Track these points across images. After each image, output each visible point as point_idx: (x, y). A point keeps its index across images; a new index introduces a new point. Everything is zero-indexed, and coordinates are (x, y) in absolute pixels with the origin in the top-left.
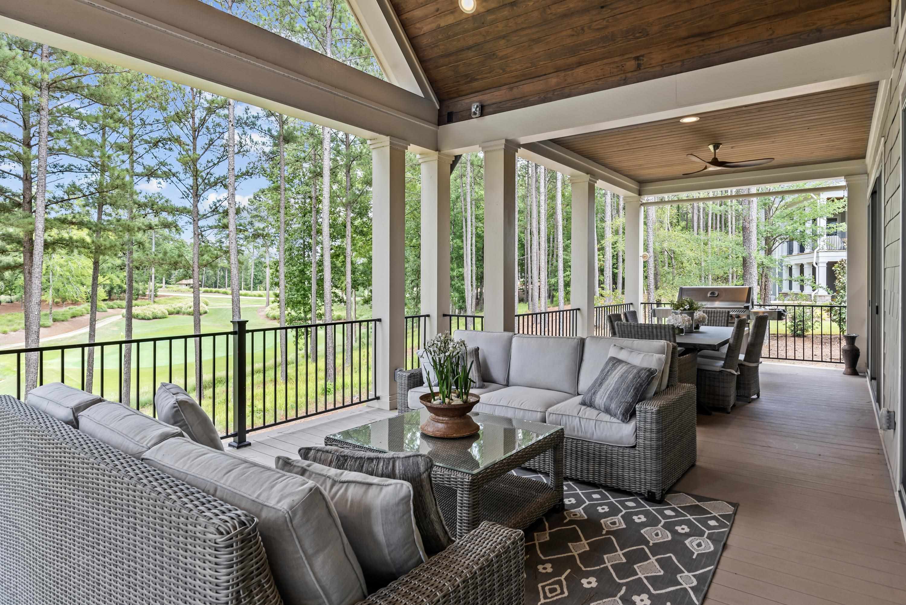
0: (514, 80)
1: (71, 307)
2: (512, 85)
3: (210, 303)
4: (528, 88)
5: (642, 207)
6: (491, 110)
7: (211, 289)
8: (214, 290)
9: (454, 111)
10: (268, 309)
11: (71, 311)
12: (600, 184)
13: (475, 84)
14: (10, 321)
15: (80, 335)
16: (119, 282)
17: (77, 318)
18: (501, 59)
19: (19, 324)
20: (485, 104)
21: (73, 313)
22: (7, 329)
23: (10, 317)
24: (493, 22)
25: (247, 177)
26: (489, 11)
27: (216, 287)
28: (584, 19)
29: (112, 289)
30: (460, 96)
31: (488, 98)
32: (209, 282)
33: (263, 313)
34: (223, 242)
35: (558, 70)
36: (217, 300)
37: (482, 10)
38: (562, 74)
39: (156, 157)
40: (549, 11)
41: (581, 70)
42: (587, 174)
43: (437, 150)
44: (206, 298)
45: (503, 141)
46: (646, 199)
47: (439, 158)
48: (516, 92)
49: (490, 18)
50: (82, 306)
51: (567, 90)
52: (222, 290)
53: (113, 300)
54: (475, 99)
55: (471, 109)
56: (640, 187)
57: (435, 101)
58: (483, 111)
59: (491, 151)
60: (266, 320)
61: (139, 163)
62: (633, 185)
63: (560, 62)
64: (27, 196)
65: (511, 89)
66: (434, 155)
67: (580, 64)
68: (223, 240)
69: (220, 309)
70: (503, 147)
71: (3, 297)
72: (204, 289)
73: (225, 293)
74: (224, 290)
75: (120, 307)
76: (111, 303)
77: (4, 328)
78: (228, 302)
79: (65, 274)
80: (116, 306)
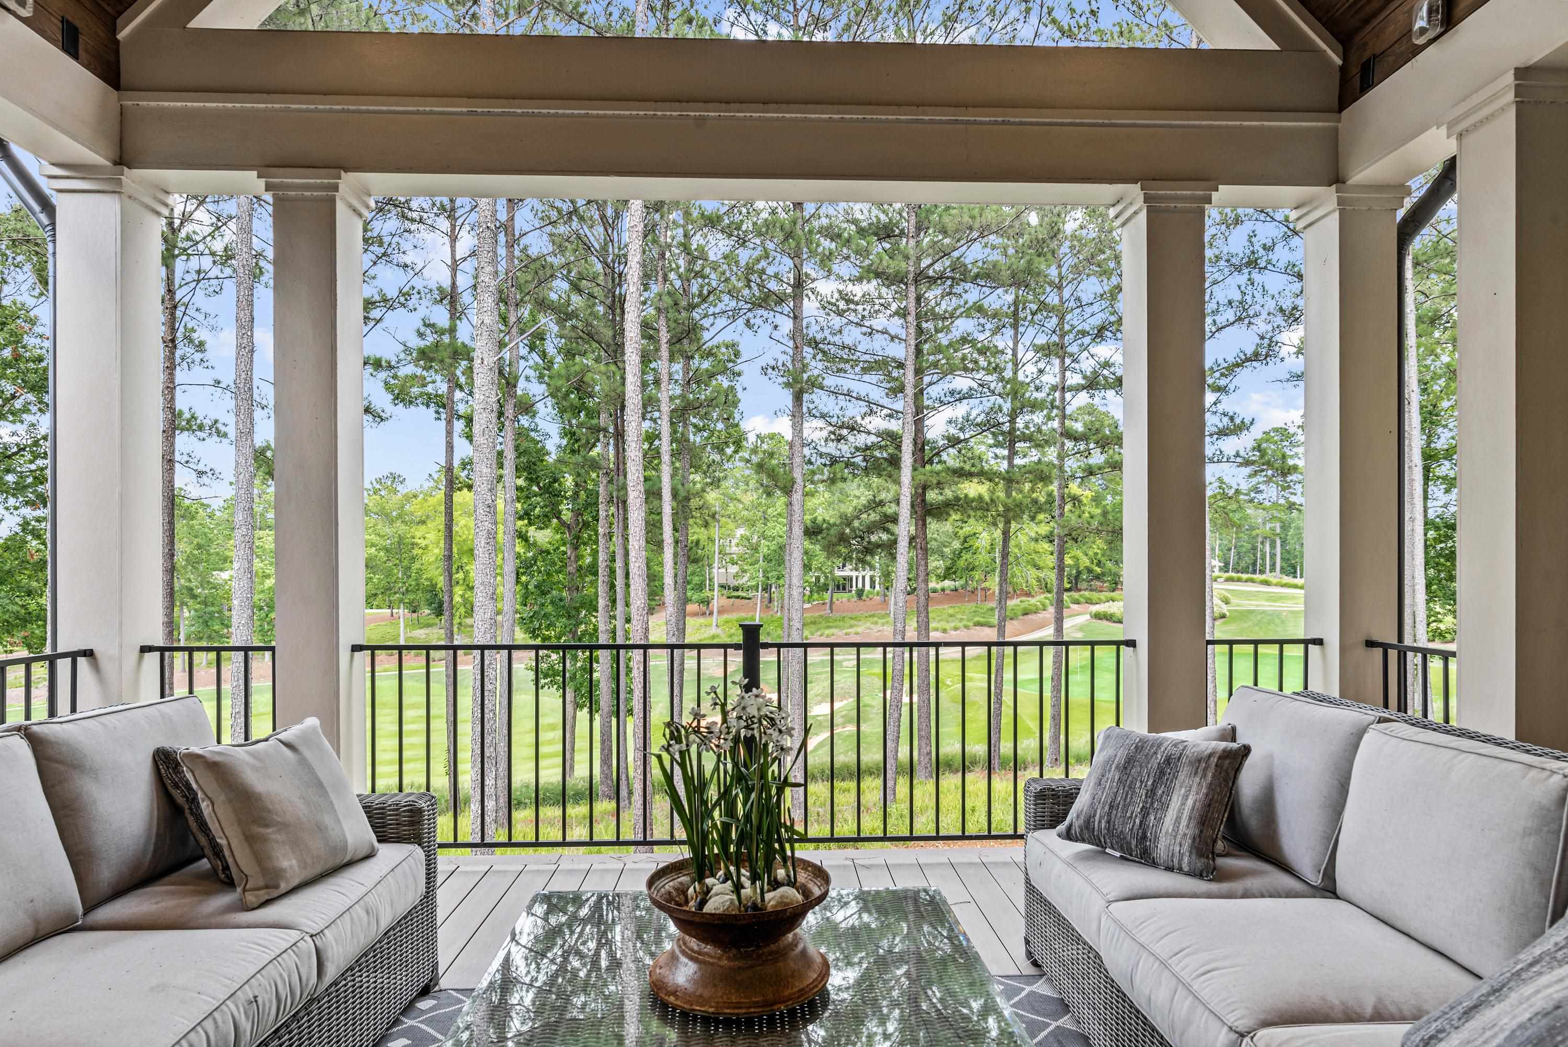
1: (1024, 598)
3: (1234, 600)
7: (1240, 575)
8: (1245, 576)
9: (1378, 50)
11: (1023, 605)
14: (951, 616)
16: (1087, 563)
17: (1030, 616)
21: (1025, 609)
22: (948, 626)
23: (951, 611)
25: (1254, 363)
27: (1254, 572)
29: (1079, 573)
32: (1243, 564)
34: (1261, 492)
36: (1248, 595)
39: (1092, 356)
43: (1336, 179)
44: (1226, 590)
45: (1509, 78)
47: (1341, 202)
50: (1038, 598)
52: (1257, 577)
53: (1080, 590)
55: (1414, 25)
57: (1323, 46)
58: (1452, 13)
59: (1475, 127)
61: (1074, 371)
64: (919, 441)
66: (1328, 196)
68: (1262, 487)
69: (1251, 612)
70: (1510, 96)
71: (947, 583)
72: (1227, 575)
73: (1266, 583)
74: (1263, 577)
75: (1089, 602)
76: (1076, 595)
77: (943, 625)
78: (1268, 600)
79: (1013, 550)
80: (1082, 600)
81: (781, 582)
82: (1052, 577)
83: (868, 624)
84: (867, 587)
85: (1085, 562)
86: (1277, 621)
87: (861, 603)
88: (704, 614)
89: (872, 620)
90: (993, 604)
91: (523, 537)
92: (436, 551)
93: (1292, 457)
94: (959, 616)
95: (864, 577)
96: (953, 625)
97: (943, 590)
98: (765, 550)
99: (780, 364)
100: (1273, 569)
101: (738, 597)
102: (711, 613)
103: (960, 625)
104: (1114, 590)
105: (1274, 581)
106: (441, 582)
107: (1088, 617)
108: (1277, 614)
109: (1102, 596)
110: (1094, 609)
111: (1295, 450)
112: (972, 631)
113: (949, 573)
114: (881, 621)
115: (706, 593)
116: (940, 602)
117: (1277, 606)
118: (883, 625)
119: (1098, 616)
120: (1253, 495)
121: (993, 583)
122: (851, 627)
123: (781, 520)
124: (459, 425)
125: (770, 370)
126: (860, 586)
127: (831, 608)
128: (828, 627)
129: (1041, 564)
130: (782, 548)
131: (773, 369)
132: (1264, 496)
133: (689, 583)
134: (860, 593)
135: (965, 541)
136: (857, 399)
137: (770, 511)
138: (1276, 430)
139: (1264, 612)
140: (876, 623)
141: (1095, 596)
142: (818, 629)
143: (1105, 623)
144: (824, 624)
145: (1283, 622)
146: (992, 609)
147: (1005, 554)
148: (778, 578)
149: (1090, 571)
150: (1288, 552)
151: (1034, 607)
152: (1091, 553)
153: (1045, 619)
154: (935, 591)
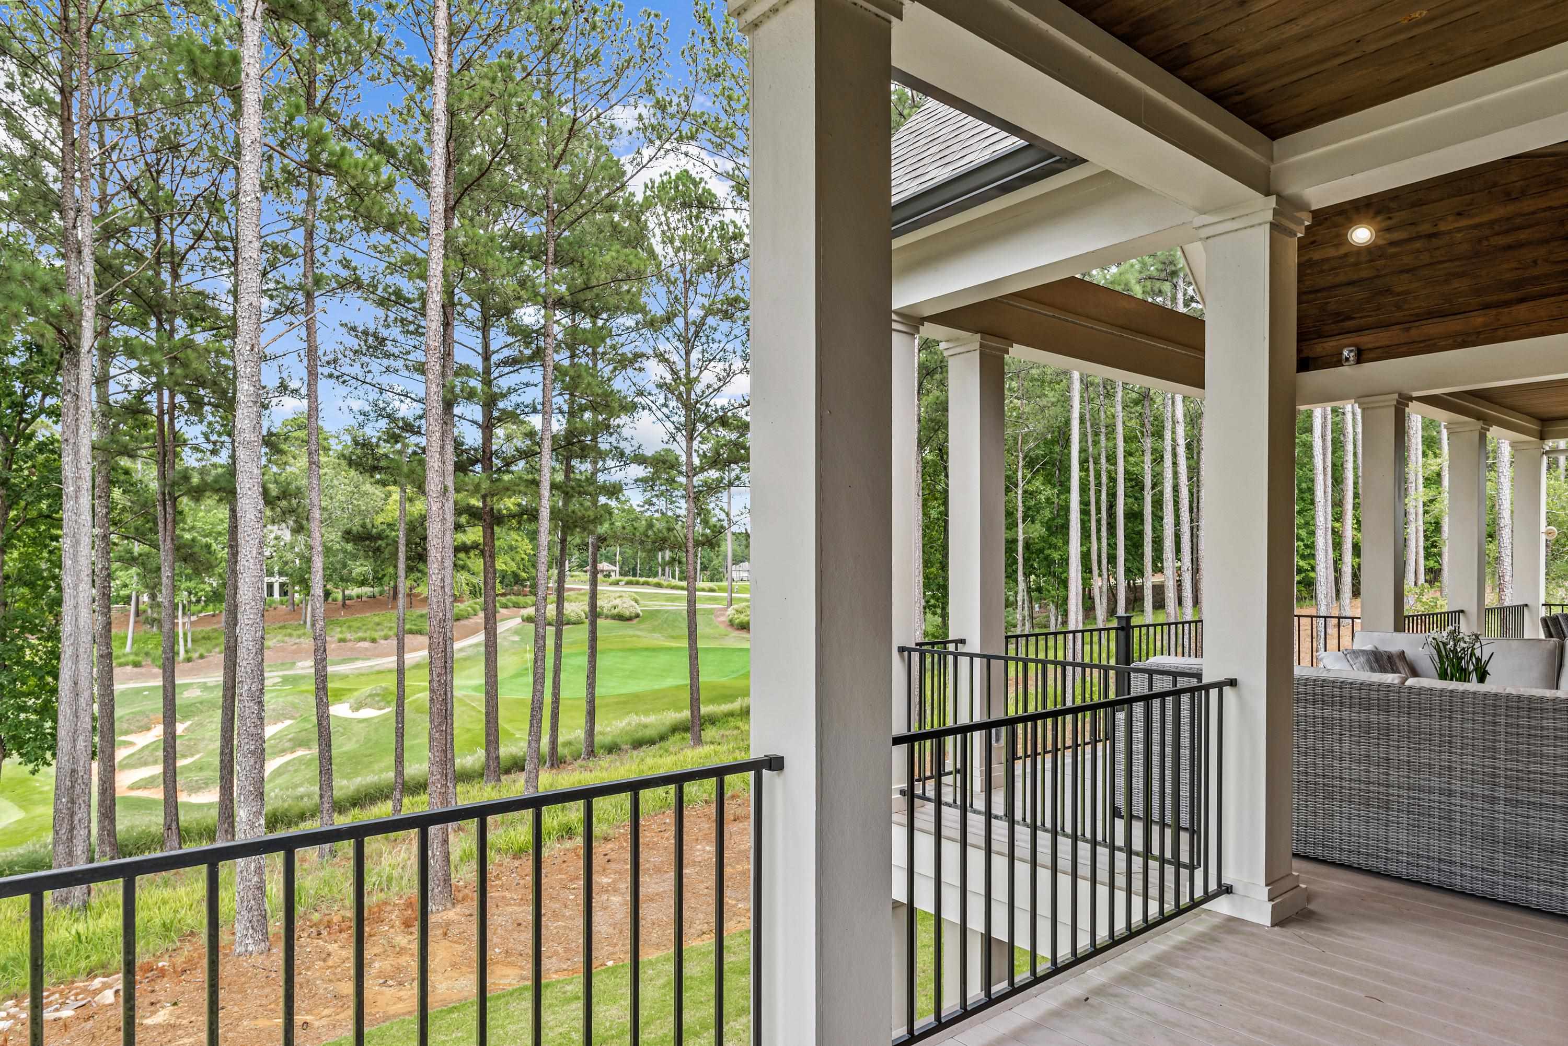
0: (1413, 318)
2: (1407, 325)
4: (1434, 328)
5: (1545, 457)
6: (1372, 355)
9: (1311, 355)
10: (730, 611)
12: (1494, 432)
13: (1349, 324)
14: (378, 624)
15: (470, 646)
17: (462, 622)
18: (1398, 294)
19: (391, 628)
20: (1363, 347)
22: (376, 635)
23: (376, 619)
24: (1394, 256)
26: (1392, 244)
27: (634, 575)
28: (1542, 251)
29: (504, 577)
30: (1320, 337)
31: (1367, 340)
33: (723, 619)
35: (1487, 307)
37: (1381, 242)
38: (1493, 312)
40: (1485, 243)
41: (1523, 307)
42: (1478, 419)
46: (1549, 444)
48: (1414, 333)
49: (1393, 250)
50: (466, 603)
51: (1500, 333)
54: (1346, 341)
55: (1342, 354)
56: (1543, 426)
58: (1361, 357)
59: (1373, 408)
60: (730, 629)
62: (1534, 426)
63: (1488, 299)
65: (1408, 329)
67: (1522, 300)
69: (658, 611)
70: (1394, 402)
72: (626, 579)
73: (659, 585)
74: (655, 580)
75: (517, 606)
76: (506, 600)
78: (667, 600)
80: (510, 604)
83: (280, 637)
85: (512, 566)
89: (284, 632)
94: (386, 623)
96: (382, 634)
100: (664, 573)
105: (665, 583)
107: (520, 620)
110: (521, 612)
114: (295, 633)
116: (358, 610)
118: (299, 637)
119: (529, 620)
139: (667, 612)
140: (290, 635)
151: (465, 614)
152: (518, 558)
153: (477, 623)
154: (350, 598)
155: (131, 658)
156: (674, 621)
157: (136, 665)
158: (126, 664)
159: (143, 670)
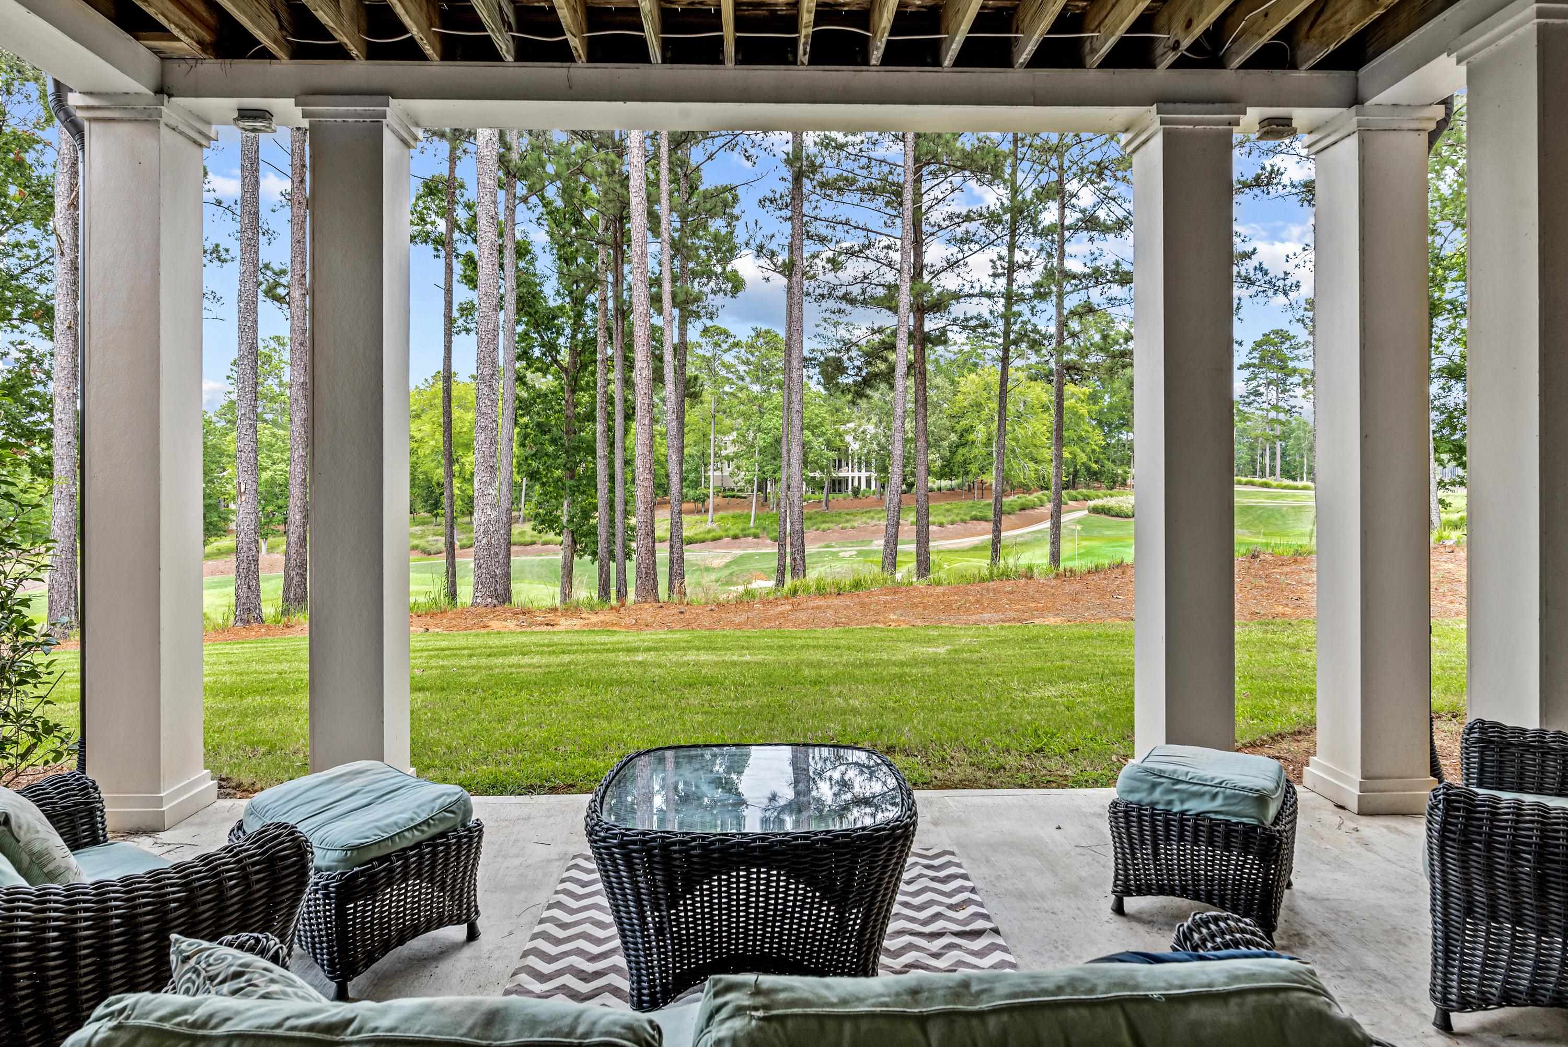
1: (1021, 494)
11: (1020, 501)
14: (948, 510)
16: (1085, 459)
17: (1027, 513)
21: (1022, 504)
22: (944, 520)
23: (948, 507)
29: (1077, 469)
34: (1261, 394)
50: (1035, 494)
52: (1257, 480)
53: (1077, 488)
68: (1262, 389)
69: (1252, 507)
71: (944, 483)
73: (1266, 485)
74: (1264, 480)
75: (1087, 498)
76: (1073, 492)
77: (941, 519)
79: (1010, 443)
80: (1080, 497)
81: (777, 475)
82: (1049, 470)
83: (864, 519)
84: (863, 487)
85: (1082, 458)
86: (1278, 516)
87: (857, 501)
88: (699, 512)
89: (868, 515)
90: (991, 501)
91: (521, 379)
92: (432, 443)
93: (1292, 359)
94: (956, 511)
95: (859, 478)
96: (950, 519)
97: (939, 489)
98: (761, 443)
99: (778, 196)
100: (1273, 473)
101: (733, 497)
102: (707, 511)
103: (958, 519)
104: (1112, 488)
105: (1274, 484)
106: (439, 473)
107: (1086, 512)
108: (1279, 509)
109: (1100, 493)
110: (1091, 504)
111: (1296, 352)
112: (969, 525)
113: (946, 472)
114: (877, 517)
115: (702, 490)
116: (937, 500)
117: (1279, 502)
119: (1095, 510)
120: (1252, 398)
121: (990, 478)
122: (848, 521)
123: (777, 412)
124: (458, 267)
125: (768, 203)
126: (856, 484)
127: (827, 505)
128: (824, 522)
129: (1039, 457)
130: (778, 441)
131: (771, 202)
132: (1264, 398)
133: (685, 480)
134: (856, 492)
135: (962, 436)
136: (855, 228)
137: (766, 404)
138: (1276, 332)
139: (1264, 507)
140: (873, 518)
141: (1092, 492)
142: (815, 524)
143: (1103, 517)
144: (820, 518)
145: (1283, 516)
146: (989, 505)
147: (1002, 446)
148: (775, 472)
149: (1088, 469)
150: (1288, 463)
151: (1031, 504)
152: (1088, 449)
153: (1042, 514)
154: (931, 490)
155: (753, 530)
156: (1269, 517)
157: (756, 536)
158: (748, 536)
159: (760, 541)
